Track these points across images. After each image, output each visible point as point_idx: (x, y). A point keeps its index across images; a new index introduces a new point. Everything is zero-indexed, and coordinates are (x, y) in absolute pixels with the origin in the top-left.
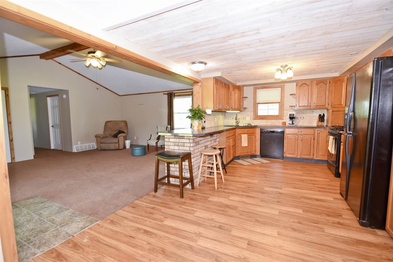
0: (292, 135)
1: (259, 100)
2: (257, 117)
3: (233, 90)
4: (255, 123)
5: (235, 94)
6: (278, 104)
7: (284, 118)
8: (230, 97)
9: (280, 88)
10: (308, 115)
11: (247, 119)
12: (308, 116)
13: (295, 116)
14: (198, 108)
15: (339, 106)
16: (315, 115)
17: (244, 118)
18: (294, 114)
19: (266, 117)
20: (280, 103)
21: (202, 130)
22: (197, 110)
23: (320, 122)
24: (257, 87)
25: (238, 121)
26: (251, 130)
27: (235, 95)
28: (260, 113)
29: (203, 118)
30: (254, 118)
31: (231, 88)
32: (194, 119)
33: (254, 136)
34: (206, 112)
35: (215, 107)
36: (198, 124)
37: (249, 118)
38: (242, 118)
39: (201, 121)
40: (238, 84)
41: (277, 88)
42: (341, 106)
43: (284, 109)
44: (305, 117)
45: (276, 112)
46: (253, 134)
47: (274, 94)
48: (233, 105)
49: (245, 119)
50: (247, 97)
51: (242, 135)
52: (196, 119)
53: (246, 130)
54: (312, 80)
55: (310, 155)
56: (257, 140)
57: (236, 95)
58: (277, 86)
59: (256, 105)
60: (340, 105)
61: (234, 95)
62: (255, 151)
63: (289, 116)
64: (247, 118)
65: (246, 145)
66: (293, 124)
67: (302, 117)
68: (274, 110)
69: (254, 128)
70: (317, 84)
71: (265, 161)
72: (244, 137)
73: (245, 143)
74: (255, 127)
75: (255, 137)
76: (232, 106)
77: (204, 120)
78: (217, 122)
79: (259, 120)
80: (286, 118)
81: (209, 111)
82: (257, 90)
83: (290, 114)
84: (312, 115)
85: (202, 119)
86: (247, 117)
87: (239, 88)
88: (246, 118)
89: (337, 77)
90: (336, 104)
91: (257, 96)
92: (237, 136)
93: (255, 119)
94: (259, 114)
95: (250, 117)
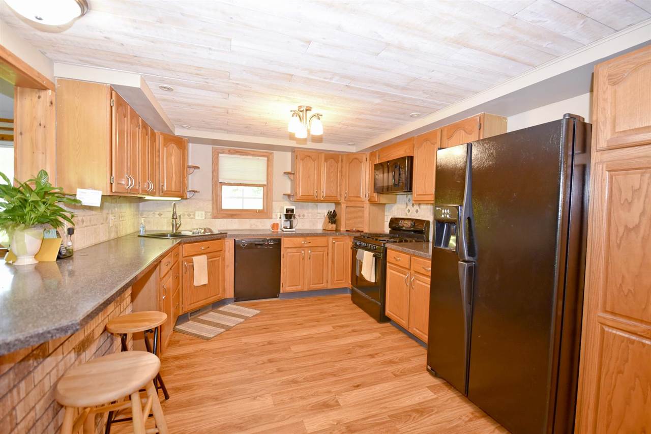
0: (294, 250)
1: (223, 177)
2: (220, 213)
3: (165, 145)
4: (218, 226)
5: (169, 155)
6: (262, 188)
7: (274, 216)
8: (157, 160)
9: (266, 159)
10: (310, 210)
11: (197, 218)
12: (310, 213)
13: (294, 213)
14: (37, 181)
15: (356, 199)
16: (319, 211)
17: (189, 215)
18: (293, 209)
19: (238, 213)
20: (265, 187)
21: (59, 265)
22: (31, 191)
23: (330, 224)
24: (220, 147)
25: (178, 222)
26: (214, 245)
27: (169, 158)
28: (227, 204)
29: (60, 219)
30: (215, 215)
31: (160, 140)
32: (18, 225)
33: (220, 258)
34: (78, 198)
35: (114, 185)
36: (39, 242)
37: (202, 214)
38: (185, 215)
39: (53, 231)
40: (178, 132)
41: (260, 158)
42: (359, 199)
43: (274, 199)
44: (305, 214)
45: (258, 205)
46: (218, 253)
47: (254, 168)
48: (163, 183)
49: (192, 216)
50: (198, 168)
51: (195, 258)
52: (27, 227)
53: (203, 246)
54: (319, 152)
55: (322, 284)
56: (228, 266)
57: (173, 159)
58: (262, 154)
59: (217, 185)
60: (357, 197)
61: (167, 158)
62: (224, 290)
63: (285, 213)
64: (196, 215)
65: (204, 281)
66: (291, 228)
67: (302, 214)
68: (253, 199)
69: (220, 239)
70: (326, 160)
71: (249, 313)
72: (200, 263)
73: (201, 277)
74: (222, 236)
75: (224, 259)
76: (163, 186)
77: (67, 225)
78: (117, 228)
79: (225, 220)
80: (277, 215)
81: (90, 197)
82: (220, 155)
83: (287, 209)
84: (316, 211)
85: (56, 224)
86: (197, 213)
87: (181, 143)
88: (194, 215)
89: (353, 154)
90: (352, 196)
91: (220, 166)
92: (181, 263)
93: (215, 217)
94: (224, 207)
95: (204, 213)
